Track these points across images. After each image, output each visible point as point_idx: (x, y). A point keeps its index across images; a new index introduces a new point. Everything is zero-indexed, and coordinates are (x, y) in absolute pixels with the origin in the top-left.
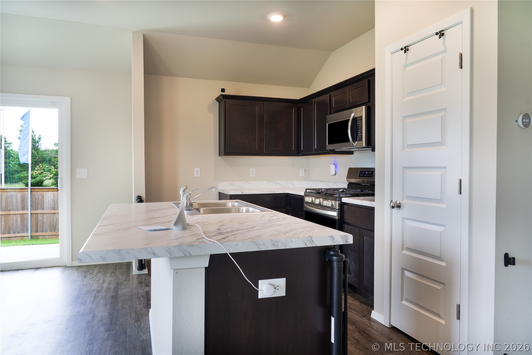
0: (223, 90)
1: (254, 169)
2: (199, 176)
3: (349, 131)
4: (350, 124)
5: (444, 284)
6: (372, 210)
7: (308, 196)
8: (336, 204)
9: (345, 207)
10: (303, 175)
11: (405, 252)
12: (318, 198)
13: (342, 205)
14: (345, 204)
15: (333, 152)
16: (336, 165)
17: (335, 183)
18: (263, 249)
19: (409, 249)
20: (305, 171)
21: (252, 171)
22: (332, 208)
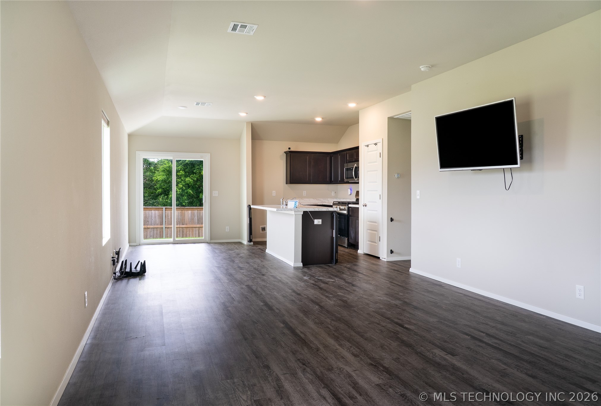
0: (289, 148)
1: (305, 192)
2: (275, 195)
3: (353, 172)
4: (354, 169)
5: (377, 231)
6: (358, 208)
7: (335, 205)
8: (346, 207)
9: (350, 209)
10: (334, 195)
11: (368, 223)
12: (339, 205)
13: (349, 208)
14: (350, 207)
15: (348, 183)
16: (351, 189)
17: (351, 199)
18: (316, 210)
19: (369, 221)
20: (335, 193)
21: (305, 193)
22: (344, 210)
